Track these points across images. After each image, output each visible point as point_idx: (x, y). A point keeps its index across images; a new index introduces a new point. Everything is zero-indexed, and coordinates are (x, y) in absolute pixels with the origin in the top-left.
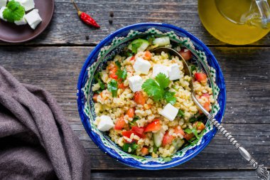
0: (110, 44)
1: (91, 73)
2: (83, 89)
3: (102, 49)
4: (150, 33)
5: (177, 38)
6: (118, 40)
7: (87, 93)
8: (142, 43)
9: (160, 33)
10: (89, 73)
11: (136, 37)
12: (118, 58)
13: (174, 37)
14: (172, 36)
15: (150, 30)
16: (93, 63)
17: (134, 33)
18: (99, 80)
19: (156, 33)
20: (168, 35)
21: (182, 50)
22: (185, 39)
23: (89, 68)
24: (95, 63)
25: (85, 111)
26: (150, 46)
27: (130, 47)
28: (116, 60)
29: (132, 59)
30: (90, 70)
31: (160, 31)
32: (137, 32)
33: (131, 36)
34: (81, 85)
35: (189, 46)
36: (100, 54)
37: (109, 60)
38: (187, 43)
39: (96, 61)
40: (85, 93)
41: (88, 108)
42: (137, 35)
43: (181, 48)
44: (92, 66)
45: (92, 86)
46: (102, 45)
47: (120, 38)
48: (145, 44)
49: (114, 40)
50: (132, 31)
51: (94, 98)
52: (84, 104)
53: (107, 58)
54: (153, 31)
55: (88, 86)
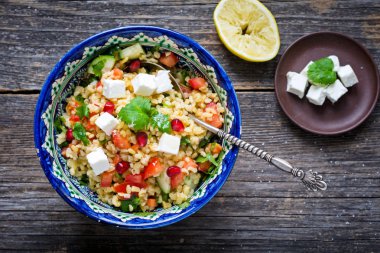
0: (62, 75)
1: (49, 121)
2: (44, 146)
3: (54, 85)
4: (112, 44)
5: (150, 40)
6: (71, 67)
7: (52, 149)
8: (105, 60)
9: (126, 40)
10: (46, 122)
11: (96, 55)
12: (79, 90)
13: (146, 41)
14: (142, 39)
15: (111, 40)
16: (47, 107)
17: (91, 50)
18: (63, 128)
19: (120, 42)
20: (137, 40)
21: (163, 55)
22: (161, 38)
23: (43, 116)
24: (50, 106)
25: (55, 174)
26: (117, 62)
27: (91, 71)
28: (77, 93)
29: (98, 85)
30: (46, 117)
31: (124, 37)
32: (94, 48)
33: (88, 55)
34: (40, 141)
35: (169, 46)
36: (53, 91)
37: (69, 96)
38: (165, 43)
39: (50, 102)
40: (48, 150)
41: (58, 168)
42: (95, 52)
43: (159, 52)
44: (47, 111)
45: (55, 138)
46: (52, 80)
47: (74, 63)
48: (110, 61)
49: (66, 68)
50: (87, 49)
51: (63, 153)
52: (51, 166)
53: (65, 94)
54: (115, 40)
55: (50, 140)
